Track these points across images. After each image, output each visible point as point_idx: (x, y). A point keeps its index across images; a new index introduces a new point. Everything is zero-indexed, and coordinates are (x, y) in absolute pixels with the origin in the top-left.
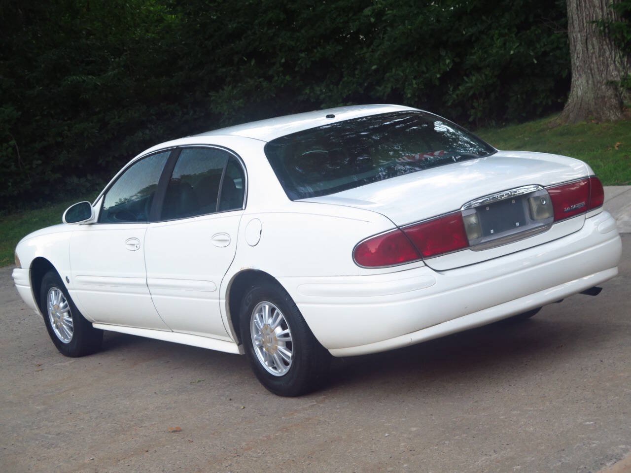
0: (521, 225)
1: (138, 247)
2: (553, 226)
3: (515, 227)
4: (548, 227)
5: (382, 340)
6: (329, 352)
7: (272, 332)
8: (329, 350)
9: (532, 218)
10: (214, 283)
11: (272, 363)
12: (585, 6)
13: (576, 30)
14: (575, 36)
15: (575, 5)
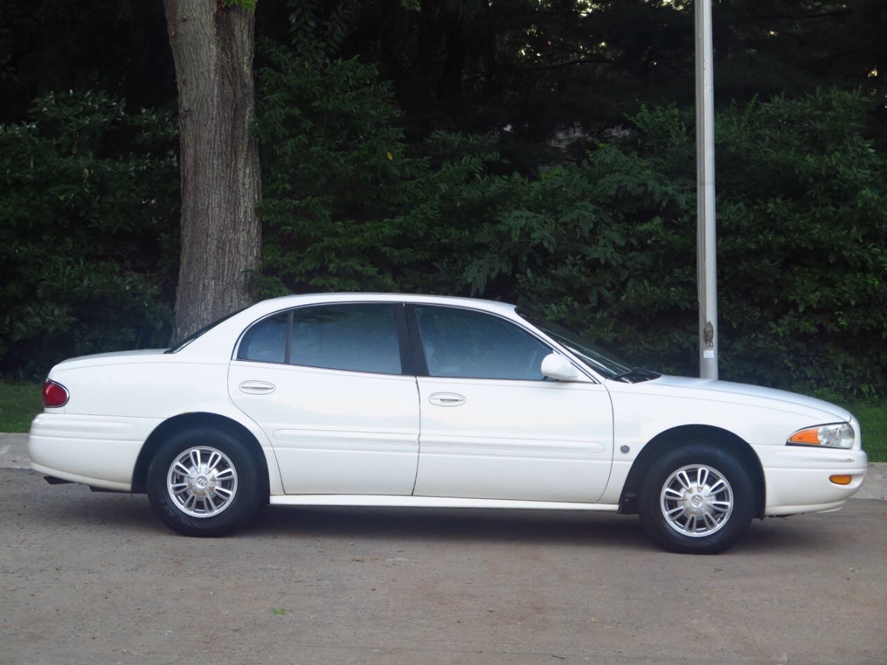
12: (229, 251)
13: (210, 275)
14: (206, 282)
15: (214, 247)
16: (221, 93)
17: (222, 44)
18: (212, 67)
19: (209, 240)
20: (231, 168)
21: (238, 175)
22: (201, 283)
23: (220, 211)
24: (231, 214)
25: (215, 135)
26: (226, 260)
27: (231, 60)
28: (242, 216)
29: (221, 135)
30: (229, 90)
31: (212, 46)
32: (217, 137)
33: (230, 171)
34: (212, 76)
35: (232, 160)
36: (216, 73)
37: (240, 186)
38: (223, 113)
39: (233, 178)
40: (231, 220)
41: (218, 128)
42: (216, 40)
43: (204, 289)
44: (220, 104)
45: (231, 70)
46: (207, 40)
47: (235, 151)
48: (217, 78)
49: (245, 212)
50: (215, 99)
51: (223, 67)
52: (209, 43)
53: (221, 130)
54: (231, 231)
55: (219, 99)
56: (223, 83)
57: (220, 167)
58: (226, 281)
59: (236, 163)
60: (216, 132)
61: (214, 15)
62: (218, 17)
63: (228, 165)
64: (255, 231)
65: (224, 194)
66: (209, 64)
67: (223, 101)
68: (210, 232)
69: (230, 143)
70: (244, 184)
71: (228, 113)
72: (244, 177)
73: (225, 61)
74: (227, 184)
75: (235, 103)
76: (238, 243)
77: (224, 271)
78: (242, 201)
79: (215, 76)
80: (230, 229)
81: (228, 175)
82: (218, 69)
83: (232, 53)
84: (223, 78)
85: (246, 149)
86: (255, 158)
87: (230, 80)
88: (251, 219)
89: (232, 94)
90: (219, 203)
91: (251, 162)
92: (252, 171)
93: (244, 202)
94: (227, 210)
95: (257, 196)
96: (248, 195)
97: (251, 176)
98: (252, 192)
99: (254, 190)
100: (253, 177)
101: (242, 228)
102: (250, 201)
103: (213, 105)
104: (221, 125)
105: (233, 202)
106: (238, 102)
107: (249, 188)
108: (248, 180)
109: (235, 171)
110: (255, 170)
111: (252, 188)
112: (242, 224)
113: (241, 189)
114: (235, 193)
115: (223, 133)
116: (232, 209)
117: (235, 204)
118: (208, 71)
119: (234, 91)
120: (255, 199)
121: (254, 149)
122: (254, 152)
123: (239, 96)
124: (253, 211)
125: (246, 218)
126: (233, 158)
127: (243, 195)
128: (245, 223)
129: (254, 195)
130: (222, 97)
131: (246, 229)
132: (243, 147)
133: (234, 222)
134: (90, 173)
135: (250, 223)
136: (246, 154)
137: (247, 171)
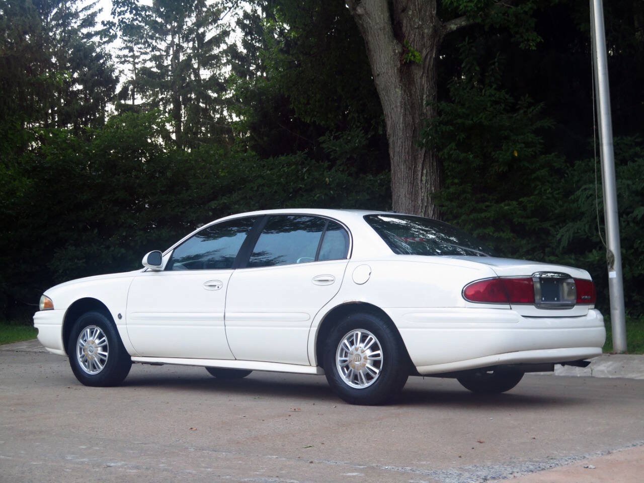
0: (558, 300)
1: (220, 288)
2: (575, 307)
3: (554, 300)
4: (570, 306)
5: (463, 360)
6: (416, 368)
7: (362, 353)
8: (417, 367)
9: (563, 297)
10: (308, 314)
11: (356, 378)
16: (404, 119)
17: (404, 88)
18: (399, 104)
20: (412, 170)
21: (418, 175)
23: (405, 199)
24: (412, 202)
25: (402, 150)
27: (411, 98)
28: (420, 202)
30: (410, 118)
31: (397, 90)
32: (403, 150)
33: (411, 172)
34: (399, 110)
35: (412, 165)
36: (402, 107)
37: (419, 182)
39: (414, 177)
40: (412, 204)
41: (404, 144)
42: (400, 85)
44: (403, 127)
45: (410, 105)
46: (393, 86)
47: (415, 159)
49: (422, 200)
50: (401, 125)
51: (405, 103)
52: (395, 88)
53: (405, 146)
55: (404, 125)
56: (405, 114)
57: (405, 170)
59: (415, 167)
60: (402, 148)
61: (397, 69)
62: (401, 70)
63: (410, 168)
64: (432, 212)
65: (408, 188)
66: (396, 102)
67: (406, 125)
69: (411, 153)
70: (421, 180)
71: (409, 133)
72: (422, 175)
73: (406, 99)
74: (410, 181)
75: (414, 126)
78: (420, 192)
79: (401, 110)
81: (410, 175)
82: (402, 104)
83: (410, 93)
84: (405, 110)
85: (423, 157)
86: (432, 163)
87: (409, 112)
88: (427, 204)
89: (412, 120)
90: (405, 194)
91: (428, 165)
92: (429, 171)
93: (422, 193)
94: (409, 199)
95: (433, 188)
96: (425, 188)
97: (428, 174)
98: (429, 186)
99: (431, 184)
100: (430, 175)
101: (420, 211)
102: (427, 192)
103: (400, 129)
104: (405, 142)
105: (413, 193)
106: (416, 126)
107: (425, 183)
108: (424, 178)
109: (415, 172)
110: (432, 171)
111: (429, 183)
112: (420, 208)
113: (420, 184)
114: (415, 187)
115: (406, 147)
116: (413, 197)
117: (415, 194)
118: (396, 107)
119: (413, 118)
120: (432, 191)
121: (431, 156)
122: (431, 159)
123: (417, 121)
124: (430, 199)
125: (423, 204)
126: (413, 163)
127: (421, 188)
128: (422, 207)
129: (431, 187)
130: (405, 123)
131: (423, 211)
132: (421, 155)
133: (414, 207)
134: (330, 181)
135: (426, 207)
136: (424, 160)
137: (425, 172)
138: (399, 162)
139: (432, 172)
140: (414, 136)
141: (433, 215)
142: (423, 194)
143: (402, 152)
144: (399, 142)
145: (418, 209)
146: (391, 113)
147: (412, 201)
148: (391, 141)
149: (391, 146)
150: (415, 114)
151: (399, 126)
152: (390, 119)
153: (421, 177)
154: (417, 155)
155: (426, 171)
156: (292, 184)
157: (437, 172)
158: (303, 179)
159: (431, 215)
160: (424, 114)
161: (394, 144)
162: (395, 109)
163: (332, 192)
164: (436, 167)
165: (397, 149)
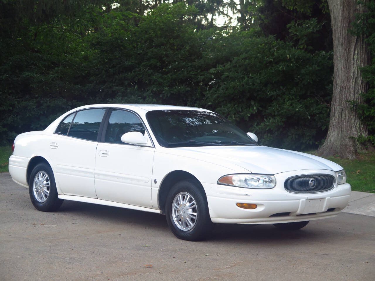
12: (345, 92)
13: (337, 104)
14: (335, 107)
15: (339, 90)
16: (343, 14)
18: (339, 3)
19: (337, 86)
20: (346, 51)
21: (351, 54)
22: (334, 107)
23: (341, 72)
25: (340, 35)
26: (343, 96)
28: (352, 74)
29: (342, 35)
30: (346, 12)
32: (341, 36)
33: (346, 52)
34: (339, 7)
35: (347, 47)
36: (341, 5)
37: (352, 60)
38: (343, 24)
39: (348, 56)
40: (346, 76)
41: (342, 32)
43: (334, 111)
44: (342, 20)
45: (347, 3)
47: (349, 42)
48: (341, 8)
49: (354, 73)
50: (340, 18)
54: (346, 82)
55: (342, 18)
56: (343, 10)
57: (342, 51)
58: (343, 106)
59: (349, 49)
60: (341, 34)
63: (345, 49)
64: (361, 81)
65: (344, 64)
67: (344, 18)
68: (338, 82)
69: (346, 39)
70: (354, 59)
71: (345, 24)
72: (354, 55)
74: (345, 59)
75: (349, 19)
76: (350, 88)
77: (342, 102)
78: (352, 67)
79: (340, 7)
80: (345, 81)
81: (346, 55)
82: (341, 3)
84: (343, 7)
85: (355, 41)
86: (362, 46)
87: (346, 8)
88: (357, 75)
89: (348, 15)
90: (342, 68)
91: (359, 47)
92: (359, 52)
93: (353, 67)
94: (344, 72)
95: (362, 64)
96: (356, 64)
97: (359, 54)
98: (359, 62)
99: (360, 61)
100: (360, 55)
101: (352, 80)
102: (358, 67)
103: (339, 21)
104: (342, 30)
105: (347, 68)
106: (351, 19)
107: (357, 61)
108: (356, 57)
109: (349, 52)
110: (362, 51)
111: (359, 61)
112: (352, 78)
113: (352, 62)
114: (349, 64)
115: (343, 34)
116: (347, 71)
117: (349, 68)
118: (337, 5)
119: (349, 13)
120: (361, 66)
121: (361, 41)
122: (362, 43)
123: (352, 15)
124: (359, 72)
125: (354, 76)
126: (348, 46)
127: (353, 64)
128: (353, 78)
129: (361, 64)
130: (343, 17)
131: (354, 80)
132: (354, 40)
133: (348, 78)
134: (289, 57)
135: (356, 78)
136: (356, 44)
137: (356, 52)
138: (338, 45)
139: (362, 53)
140: (349, 26)
141: (361, 84)
142: (354, 69)
143: (340, 37)
144: (339, 31)
145: (350, 79)
146: (333, 9)
147: (346, 73)
148: (333, 29)
149: (334, 32)
150: (351, 10)
151: (339, 19)
152: (333, 13)
153: (354, 56)
154: (351, 40)
155: (358, 52)
156: (265, 58)
157: (366, 52)
158: (273, 54)
159: (360, 84)
160: (357, 10)
161: (335, 31)
162: (336, 6)
163: (292, 65)
164: (365, 49)
165: (337, 36)
